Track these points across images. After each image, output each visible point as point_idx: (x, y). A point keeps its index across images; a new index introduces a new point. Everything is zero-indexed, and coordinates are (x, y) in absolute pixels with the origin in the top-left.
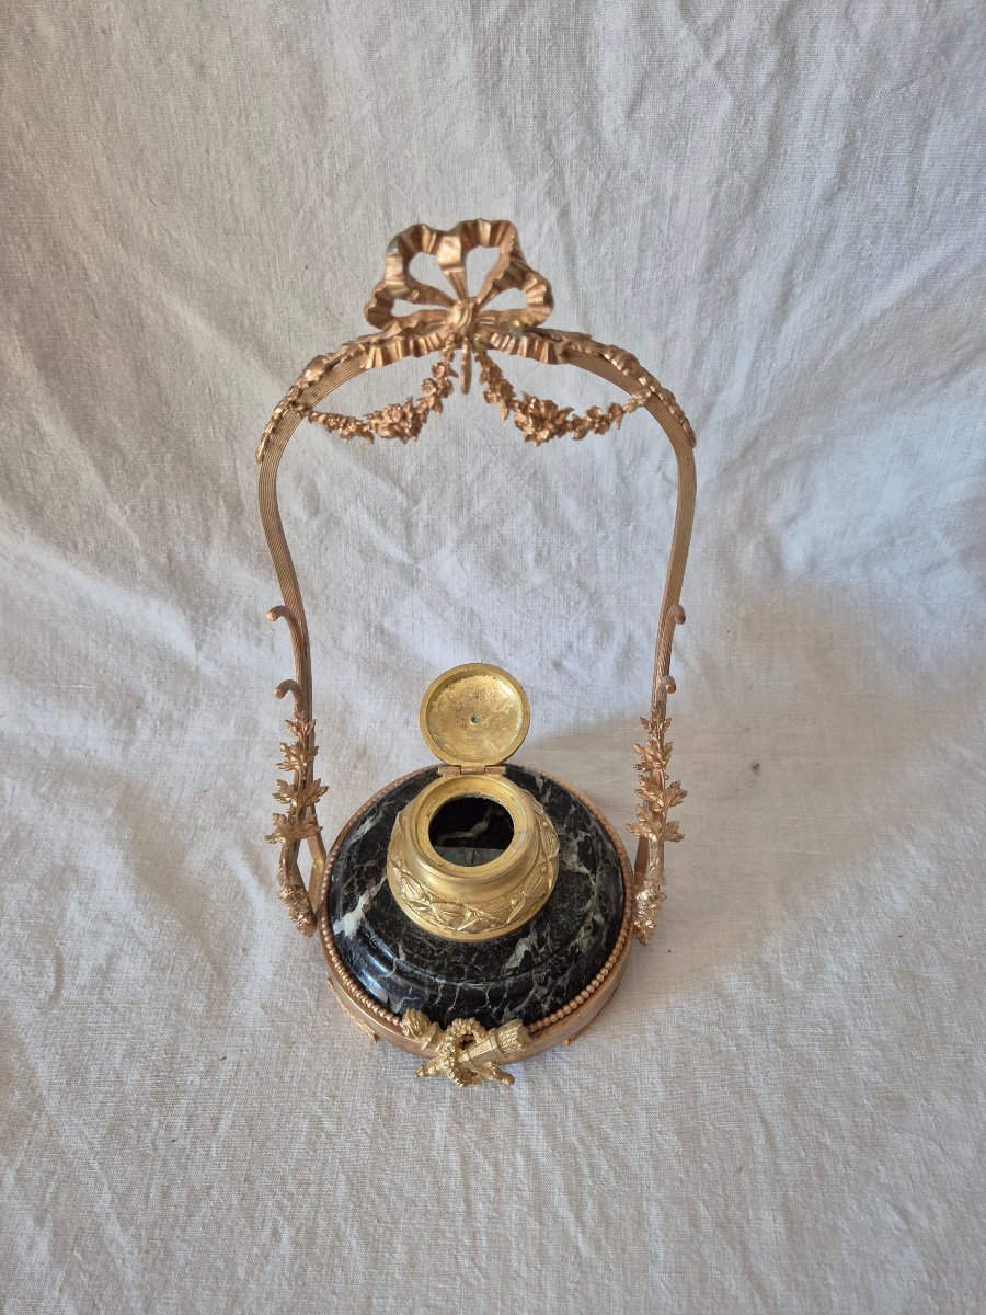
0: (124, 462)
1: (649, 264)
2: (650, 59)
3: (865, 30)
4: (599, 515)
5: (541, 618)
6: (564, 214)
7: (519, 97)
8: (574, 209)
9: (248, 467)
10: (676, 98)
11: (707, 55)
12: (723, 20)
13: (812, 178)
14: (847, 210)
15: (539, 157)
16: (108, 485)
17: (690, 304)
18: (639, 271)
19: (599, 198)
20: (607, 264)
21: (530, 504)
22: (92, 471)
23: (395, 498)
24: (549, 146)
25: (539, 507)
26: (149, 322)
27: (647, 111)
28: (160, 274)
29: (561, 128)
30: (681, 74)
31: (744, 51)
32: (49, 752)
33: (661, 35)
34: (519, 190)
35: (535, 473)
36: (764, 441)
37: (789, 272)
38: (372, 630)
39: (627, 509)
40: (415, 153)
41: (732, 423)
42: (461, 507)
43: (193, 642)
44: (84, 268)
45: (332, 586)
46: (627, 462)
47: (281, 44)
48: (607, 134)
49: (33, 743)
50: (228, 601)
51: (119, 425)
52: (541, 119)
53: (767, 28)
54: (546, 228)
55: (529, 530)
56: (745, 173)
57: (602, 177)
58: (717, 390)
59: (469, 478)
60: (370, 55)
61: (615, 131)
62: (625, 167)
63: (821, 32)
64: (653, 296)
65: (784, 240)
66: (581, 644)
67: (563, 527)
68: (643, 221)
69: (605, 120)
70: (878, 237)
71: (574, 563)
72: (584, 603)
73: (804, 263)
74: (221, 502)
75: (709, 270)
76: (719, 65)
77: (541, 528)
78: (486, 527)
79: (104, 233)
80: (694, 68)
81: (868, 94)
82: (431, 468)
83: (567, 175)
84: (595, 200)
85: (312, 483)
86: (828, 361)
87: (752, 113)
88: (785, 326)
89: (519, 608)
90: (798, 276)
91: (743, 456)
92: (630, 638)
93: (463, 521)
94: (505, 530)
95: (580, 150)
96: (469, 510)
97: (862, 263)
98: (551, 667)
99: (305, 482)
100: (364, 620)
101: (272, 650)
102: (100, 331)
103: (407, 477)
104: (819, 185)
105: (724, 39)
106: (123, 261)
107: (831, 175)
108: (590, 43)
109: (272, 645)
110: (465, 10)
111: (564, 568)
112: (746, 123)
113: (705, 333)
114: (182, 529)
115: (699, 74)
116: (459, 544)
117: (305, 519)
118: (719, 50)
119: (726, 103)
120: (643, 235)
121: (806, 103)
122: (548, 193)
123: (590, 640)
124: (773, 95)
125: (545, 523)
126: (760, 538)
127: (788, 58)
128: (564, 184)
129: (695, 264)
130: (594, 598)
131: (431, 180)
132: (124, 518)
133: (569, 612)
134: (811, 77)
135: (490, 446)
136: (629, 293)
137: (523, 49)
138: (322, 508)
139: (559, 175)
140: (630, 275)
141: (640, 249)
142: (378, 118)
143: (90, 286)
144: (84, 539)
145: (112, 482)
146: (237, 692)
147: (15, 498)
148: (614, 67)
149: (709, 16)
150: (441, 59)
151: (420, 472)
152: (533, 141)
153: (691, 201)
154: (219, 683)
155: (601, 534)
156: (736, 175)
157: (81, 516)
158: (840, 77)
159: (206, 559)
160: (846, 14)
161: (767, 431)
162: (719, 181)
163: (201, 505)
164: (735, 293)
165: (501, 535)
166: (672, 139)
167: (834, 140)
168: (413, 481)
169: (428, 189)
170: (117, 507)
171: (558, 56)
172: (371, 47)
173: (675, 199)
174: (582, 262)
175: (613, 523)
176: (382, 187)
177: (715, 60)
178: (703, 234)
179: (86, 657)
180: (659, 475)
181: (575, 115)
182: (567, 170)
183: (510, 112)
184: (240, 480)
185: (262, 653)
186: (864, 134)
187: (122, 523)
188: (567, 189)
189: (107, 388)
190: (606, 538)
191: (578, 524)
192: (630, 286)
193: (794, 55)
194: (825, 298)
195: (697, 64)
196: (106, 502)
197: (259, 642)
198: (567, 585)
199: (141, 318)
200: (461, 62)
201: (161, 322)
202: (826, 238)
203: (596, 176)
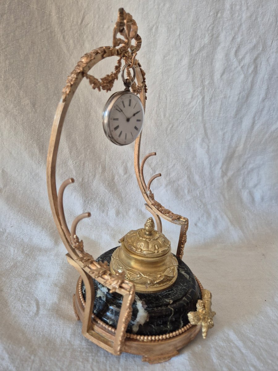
0: (77, 149)
1: (222, 112)
2: (227, 65)
3: (271, 64)
4: (205, 181)
5: (190, 210)
6: (203, 98)
7: (197, 70)
8: (206, 97)
9: (109, 158)
10: (231, 74)
11: (239, 65)
12: (243, 58)
13: (260, 95)
14: (267, 104)
15: (200, 84)
16: (71, 154)
17: (231, 124)
18: (219, 114)
19: (212, 95)
20: (212, 112)
21: (186, 176)
22: (67, 150)
23: (149, 171)
24: (202, 82)
25: (188, 177)
26: (92, 115)
27: (225, 77)
28: (98, 103)
29: (206, 78)
30: (233, 69)
31: (247, 65)
32: (28, 239)
33: (230, 60)
34: (194, 92)
35: (188, 167)
36: (248, 162)
37: (254, 117)
38: (138, 211)
39: (212, 180)
40: (169, 82)
41: (240, 156)
42: (167, 175)
43: (82, 210)
44: (79, 98)
45: (127, 196)
46: (212, 166)
47: (142, 55)
48: (216, 81)
49: (22, 237)
50: (96, 197)
51: (78, 139)
52: (201, 75)
53: (252, 61)
54: (198, 102)
55: (186, 183)
56: (246, 92)
57: (213, 90)
58: (236, 147)
59: (170, 167)
60: (164, 59)
61: (217, 80)
62: (219, 88)
63: (262, 64)
64: (222, 121)
65: (253, 109)
66: (202, 218)
67: (195, 184)
68: (222, 102)
69: (215, 77)
70: (274, 110)
71: (198, 194)
72: (202, 206)
73: (258, 115)
74: (100, 166)
75: (236, 115)
76: (242, 67)
77: (189, 183)
78: (174, 181)
79: (87, 91)
80: (236, 68)
81: (272, 77)
82: (160, 163)
83: (205, 89)
84: (211, 95)
85: (126, 165)
86: (263, 141)
87: (248, 79)
88: (253, 131)
89: (184, 206)
90: (256, 118)
91: (243, 166)
92: (216, 217)
93: (168, 179)
94: (179, 183)
95: (209, 83)
96: (169, 176)
97: (271, 117)
98: (194, 225)
99: (124, 164)
100: (136, 207)
101: (107, 214)
102: (79, 114)
103: (153, 165)
104: (261, 97)
105: (243, 62)
106: (90, 99)
107: (264, 95)
108: (214, 61)
109: (107, 213)
110: (189, 50)
111: (196, 195)
112: (246, 81)
113: (234, 132)
114: (88, 172)
115: (237, 69)
116: (166, 186)
117: (123, 175)
118: (242, 64)
119: (242, 76)
120: (221, 105)
121: (259, 78)
122: (200, 93)
123: (205, 217)
124: (252, 76)
125: (190, 182)
126: (247, 191)
127: (256, 67)
128: (204, 91)
129: (233, 113)
130: (205, 205)
131: (172, 88)
132: (73, 165)
133: (198, 208)
134: (260, 73)
135: (176, 159)
136: (216, 120)
137: (200, 60)
138: (128, 172)
139: (204, 89)
140: (217, 115)
141: (221, 109)
142: (162, 73)
143: (79, 103)
144: (59, 169)
145: (72, 154)
146: (95, 227)
147: (43, 153)
148: (219, 66)
149: (240, 57)
150: (181, 60)
151: (157, 164)
152: (199, 80)
153: (233, 97)
154: (88, 224)
155: (205, 187)
156: (244, 93)
157: (60, 162)
158: (266, 73)
159: (93, 182)
160: (268, 61)
161: (248, 159)
162: (240, 94)
163: (95, 166)
164: (241, 122)
165: (178, 184)
166: (230, 83)
167: (265, 87)
168: (155, 166)
169: (171, 90)
170: (71, 161)
171: (207, 63)
172: (165, 57)
173: (230, 97)
174: (205, 111)
175: (208, 184)
176: (160, 89)
177: (241, 66)
178: (235, 105)
179: (46, 211)
180: (221, 170)
181: (209, 75)
182: (206, 87)
183: (195, 73)
184: (106, 161)
185: (104, 215)
186: (271, 86)
187: (72, 167)
188: (205, 92)
189: (77, 128)
190: (207, 188)
191: (199, 183)
192: (217, 118)
193: (257, 68)
194: (263, 124)
195: (237, 67)
196: (69, 160)
197: (103, 211)
198: (197, 200)
199: (90, 114)
200: (186, 61)
201: (95, 115)
202: (262, 110)
203: (212, 90)
